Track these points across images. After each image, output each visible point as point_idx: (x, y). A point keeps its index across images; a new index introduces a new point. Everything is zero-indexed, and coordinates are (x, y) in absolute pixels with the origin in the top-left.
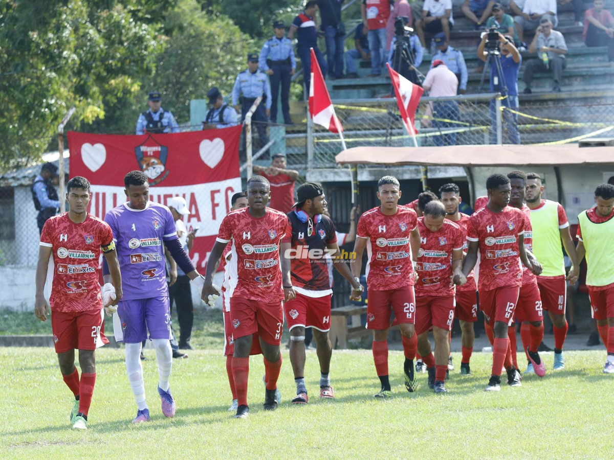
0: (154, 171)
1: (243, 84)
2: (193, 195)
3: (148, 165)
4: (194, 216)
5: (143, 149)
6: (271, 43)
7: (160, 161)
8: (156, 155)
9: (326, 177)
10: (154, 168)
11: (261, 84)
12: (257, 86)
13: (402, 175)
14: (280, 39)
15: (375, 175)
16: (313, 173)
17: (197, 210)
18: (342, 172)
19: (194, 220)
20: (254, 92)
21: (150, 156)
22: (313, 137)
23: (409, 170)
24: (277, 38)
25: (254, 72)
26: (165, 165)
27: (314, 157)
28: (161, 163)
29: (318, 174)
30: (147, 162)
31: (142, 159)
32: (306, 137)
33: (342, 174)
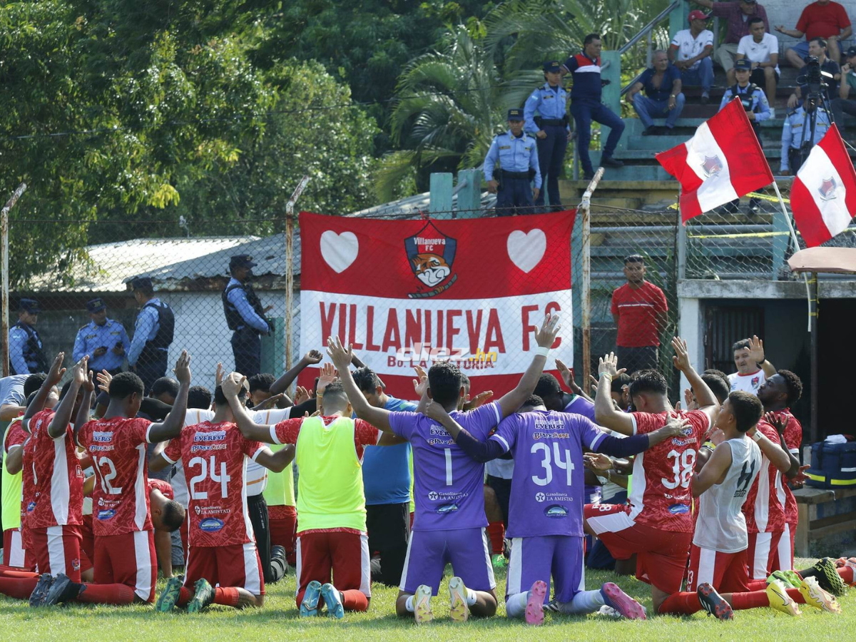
0: (433, 275)
1: (502, 152)
2: (494, 313)
3: (425, 266)
4: (494, 344)
5: (418, 241)
6: (543, 94)
7: (443, 260)
8: (438, 250)
9: (709, 291)
10: (434, 270)
11: (527, 153)
12: (523, 155)
13: (829, 291)
14: (555, 88)
15: (785, 291)
16: (687, 285)
17: (499, 335)
18: (733, 284)
19: (494, 350)
20: (519, 165)
21: (429, 252)
22: (687, 231)
23: (840, 284)
24: (551, 87)
25: (519, 136)
26: (450, 268)
27: (688, 261)
28: (446, 263)
29: (696, 286)
30: (423, 262)
31: (415, 256)
32: (676, 231)
33: (734, 288)
